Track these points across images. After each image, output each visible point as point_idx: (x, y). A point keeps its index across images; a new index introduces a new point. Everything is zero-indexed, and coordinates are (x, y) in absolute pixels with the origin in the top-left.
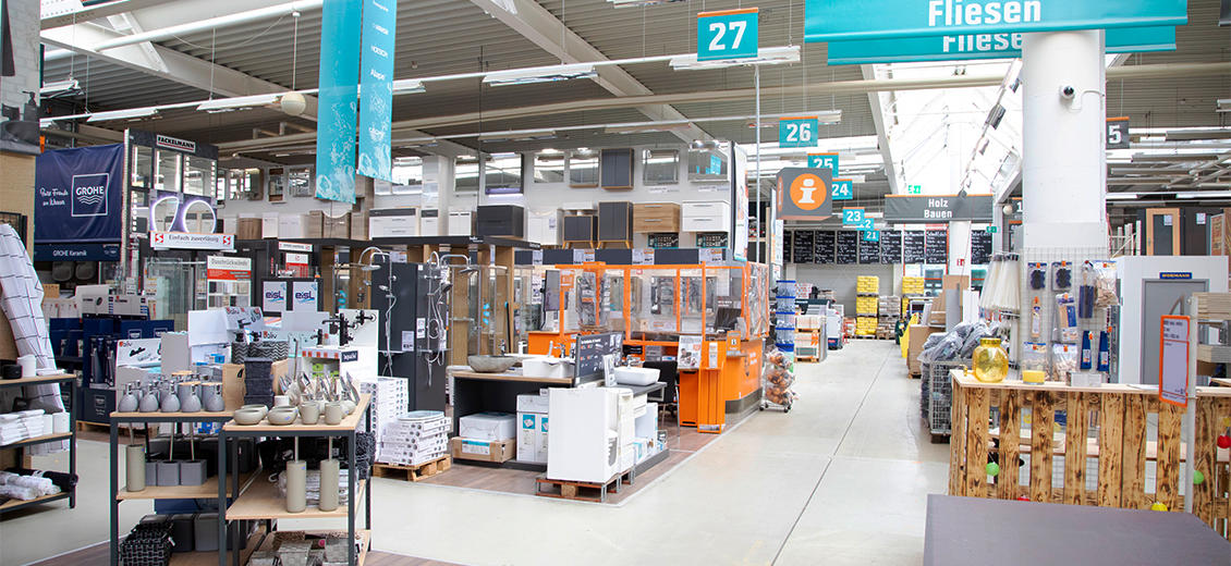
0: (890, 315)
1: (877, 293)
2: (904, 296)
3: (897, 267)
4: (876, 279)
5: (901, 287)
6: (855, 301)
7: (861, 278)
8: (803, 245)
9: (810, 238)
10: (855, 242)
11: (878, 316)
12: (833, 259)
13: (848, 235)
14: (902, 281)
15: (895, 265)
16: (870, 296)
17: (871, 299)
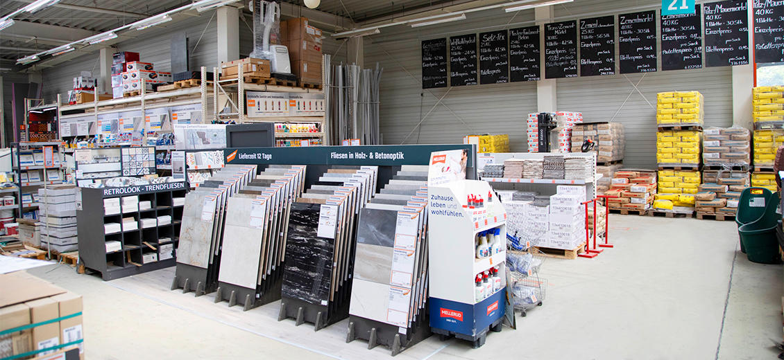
0: (726, 165)
1: (698, 122)
2: (756, 127)
3: (740, 73)
4: (696, 97)
5: (751, 108)
6: (654, 141)
7: (665, 97)
8: (560, 47)
9: (571, 34)
10: (653, 32)
11: (701, 167)
12: (612, 65)
13: (639, 20)
14: (753, 97)
15: (736, 68)
16: (685, 129)
17: (686, 135)
